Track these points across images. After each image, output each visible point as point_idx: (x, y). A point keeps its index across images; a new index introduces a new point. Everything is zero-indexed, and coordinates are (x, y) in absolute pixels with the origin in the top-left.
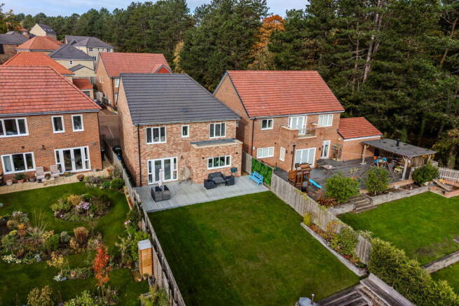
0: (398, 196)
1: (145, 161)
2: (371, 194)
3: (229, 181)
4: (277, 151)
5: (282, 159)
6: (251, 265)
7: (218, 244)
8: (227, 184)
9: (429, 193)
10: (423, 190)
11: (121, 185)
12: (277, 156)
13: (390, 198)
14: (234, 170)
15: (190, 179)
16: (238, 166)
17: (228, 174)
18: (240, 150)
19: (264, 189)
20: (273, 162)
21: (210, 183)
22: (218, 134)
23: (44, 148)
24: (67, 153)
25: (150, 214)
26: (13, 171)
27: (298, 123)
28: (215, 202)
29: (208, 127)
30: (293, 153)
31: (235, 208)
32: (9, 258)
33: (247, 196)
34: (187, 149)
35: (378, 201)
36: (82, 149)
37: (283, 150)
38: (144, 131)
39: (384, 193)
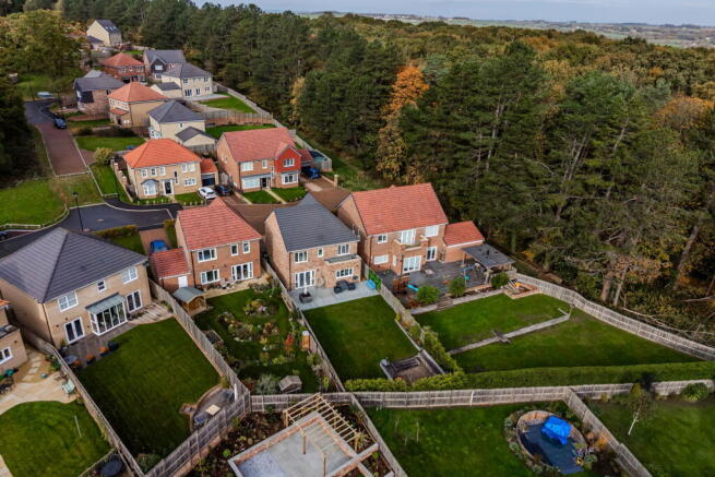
0: (475, 298)
1: (294, 275)
2: (453, 297)
3: (352, 287)
4: (391, 258)
5: (394, 264)
6: (361, 344)
7: (343, 332)
8: (350, 289)
9: (503, 294)
10: (497, 292)
11: (279, 291)
12: (391, 261)
13: (468, 299)
14: (355, 278)
15: (324, 285)
16: (359, 275)
17: (351, 281)
18: (360, 264)
19: (376, 293)
20: (387, 267)
21: (338, 289)
22: (344, 251)
23: (225, 266)
24: (239, 268)
25: (304, 312)
26: (207, 282)
27: (408, 237)
28: (340, 304)
29: (337, 248)
30: (402, 261)
31: (354, 309)
32: (237, 339)
33: (362, 299)
34: (322, 264)
35: (457, 302)
36: (248, 264)
37: (395, 258)
38: (293, 256)
39: (464, 295)
